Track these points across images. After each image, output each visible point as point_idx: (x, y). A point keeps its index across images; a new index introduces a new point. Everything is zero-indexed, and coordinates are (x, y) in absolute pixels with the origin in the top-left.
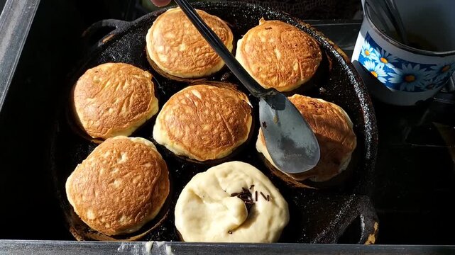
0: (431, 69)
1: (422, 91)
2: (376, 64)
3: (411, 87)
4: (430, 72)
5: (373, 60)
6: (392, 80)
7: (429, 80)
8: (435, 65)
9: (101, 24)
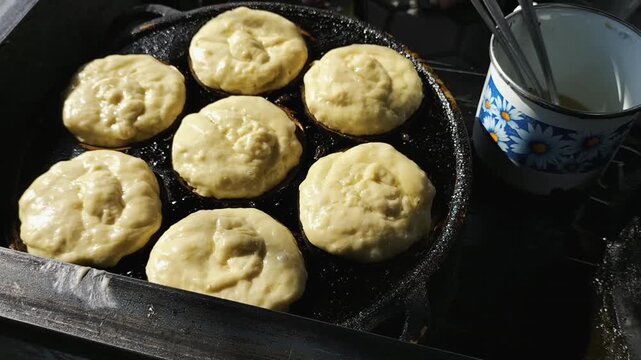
0: (569, 139)
1: (559, 172)
2: (497, 121)
3: (542, 162)
4: (567, 143)
5: (494, 116)
6: (516, 148)
7: (568, 156)
8: (574, 132)
9: (145, 8)
